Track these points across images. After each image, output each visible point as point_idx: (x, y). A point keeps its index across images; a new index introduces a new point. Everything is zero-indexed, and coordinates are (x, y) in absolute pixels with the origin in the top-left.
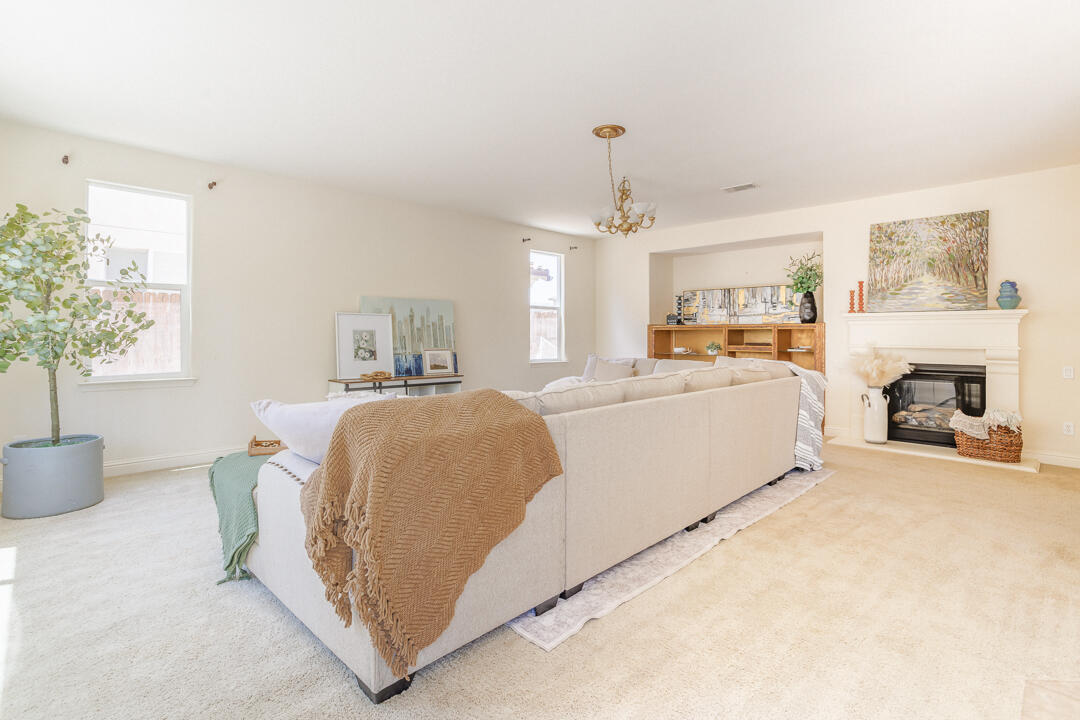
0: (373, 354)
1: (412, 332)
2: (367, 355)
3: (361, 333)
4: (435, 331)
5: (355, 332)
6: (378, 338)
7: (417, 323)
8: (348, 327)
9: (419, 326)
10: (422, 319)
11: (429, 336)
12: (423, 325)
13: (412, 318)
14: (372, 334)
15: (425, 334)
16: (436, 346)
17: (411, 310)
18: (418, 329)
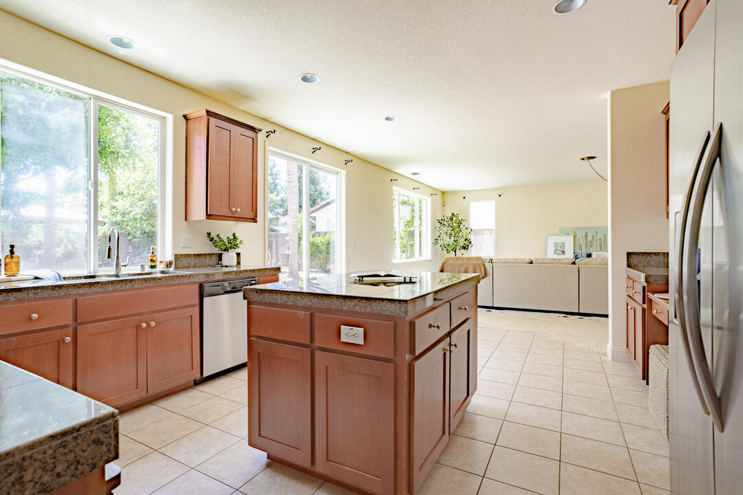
0: (563, 252)
1: (586, 243)
2: (561, 253)
3: (558, 243)
4: (601, 242)
5: (555, 243)
6: (566, 245)
7: (590, 238)
8: (552, 241)
9: (591, 240)
10: (593, 236)
11: (597, 245)
12: (593, 239)
13: (586, 236)
14: (563, 244)
15: (594, 245)
16: (601, 249)
17: (586, 233)
18: (590, 242)
